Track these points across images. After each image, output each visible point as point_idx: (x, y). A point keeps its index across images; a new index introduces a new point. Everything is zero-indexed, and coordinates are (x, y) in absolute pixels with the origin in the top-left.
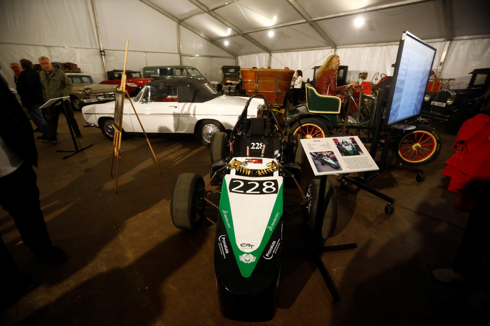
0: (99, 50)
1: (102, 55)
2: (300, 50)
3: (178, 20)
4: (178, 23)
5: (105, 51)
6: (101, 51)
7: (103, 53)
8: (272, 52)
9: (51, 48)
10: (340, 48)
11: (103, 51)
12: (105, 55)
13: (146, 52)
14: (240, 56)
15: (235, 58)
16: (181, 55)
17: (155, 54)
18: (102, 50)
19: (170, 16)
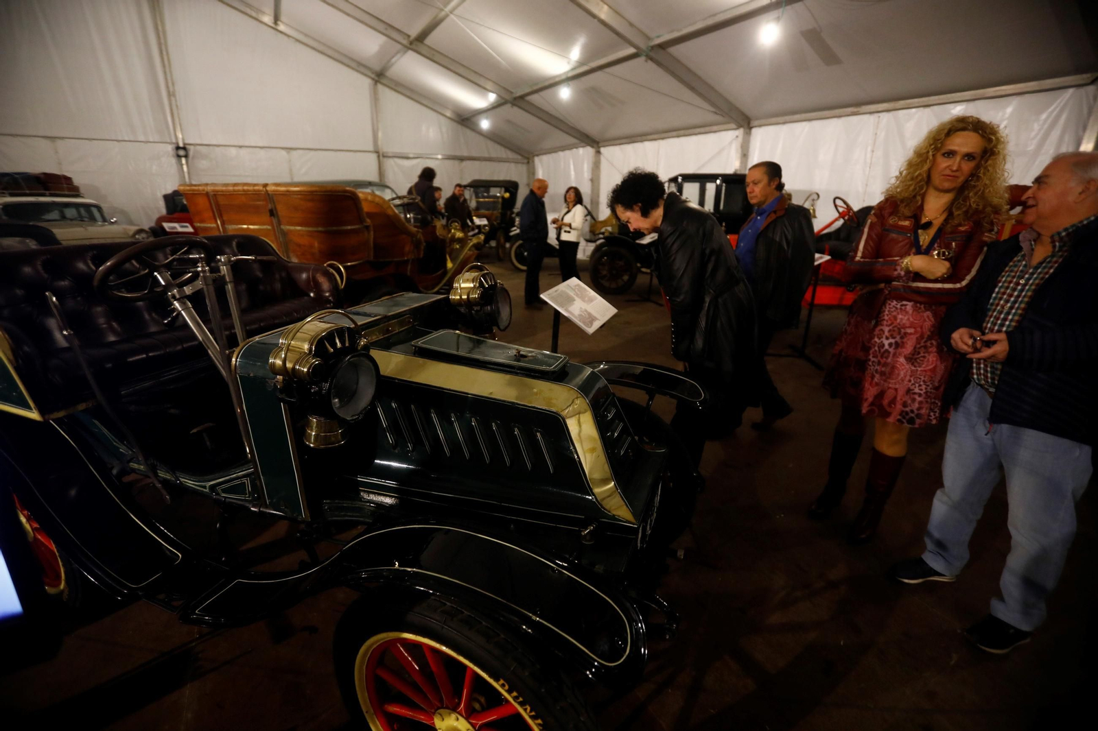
0: (174, 146)
1: (179, 156)
2: (663, 135)
3: (373, 73)
4: (373, 79)
5: (187, 147)
6: (178, 148)
7: (182, 153)
8: (600, 145)
9: (59, 142)
10: (760, 126)
11: (184, 148)
12: (186, 156)
13: (289, 149)
14: (537, 155)
15: (526, 161)
16: (381, 156)
17: (312, 153)
18: (181, 145)
19: (353, 65)
